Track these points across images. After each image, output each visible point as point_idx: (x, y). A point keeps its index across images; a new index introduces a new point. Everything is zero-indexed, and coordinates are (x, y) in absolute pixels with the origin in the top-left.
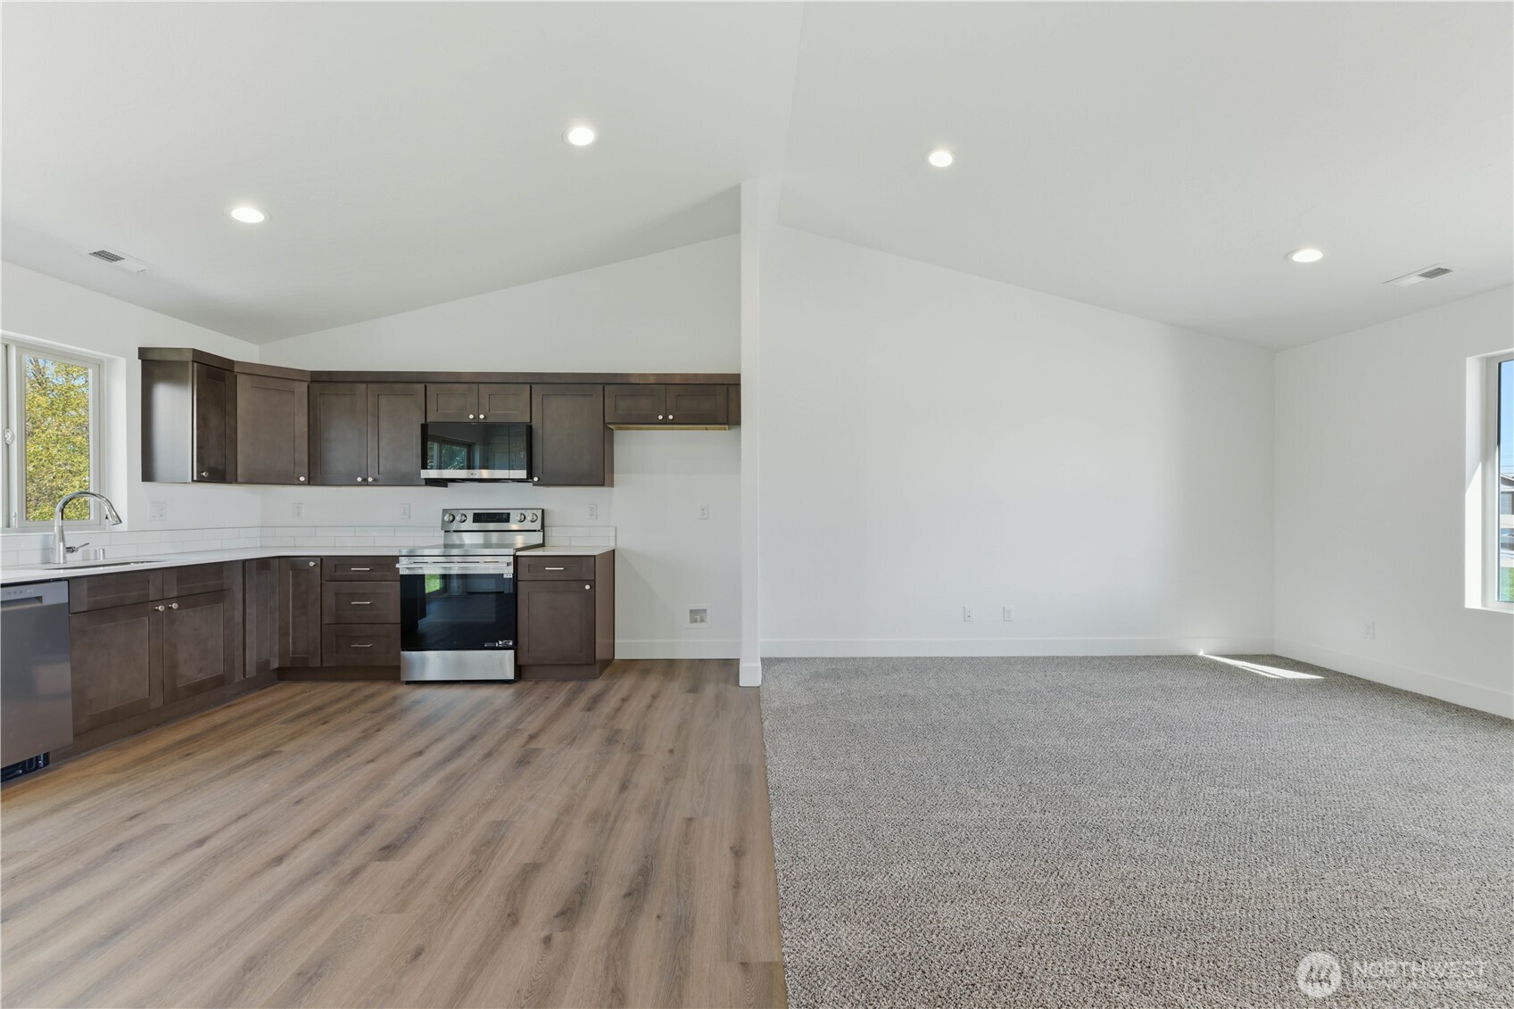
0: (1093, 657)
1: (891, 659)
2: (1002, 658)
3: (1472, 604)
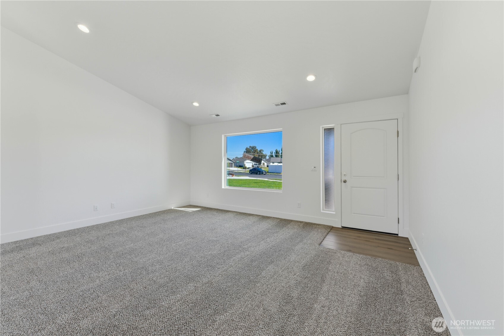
0: (144, 215)
1: (55, 234)
2: (111, 222)
3: (223, 187)
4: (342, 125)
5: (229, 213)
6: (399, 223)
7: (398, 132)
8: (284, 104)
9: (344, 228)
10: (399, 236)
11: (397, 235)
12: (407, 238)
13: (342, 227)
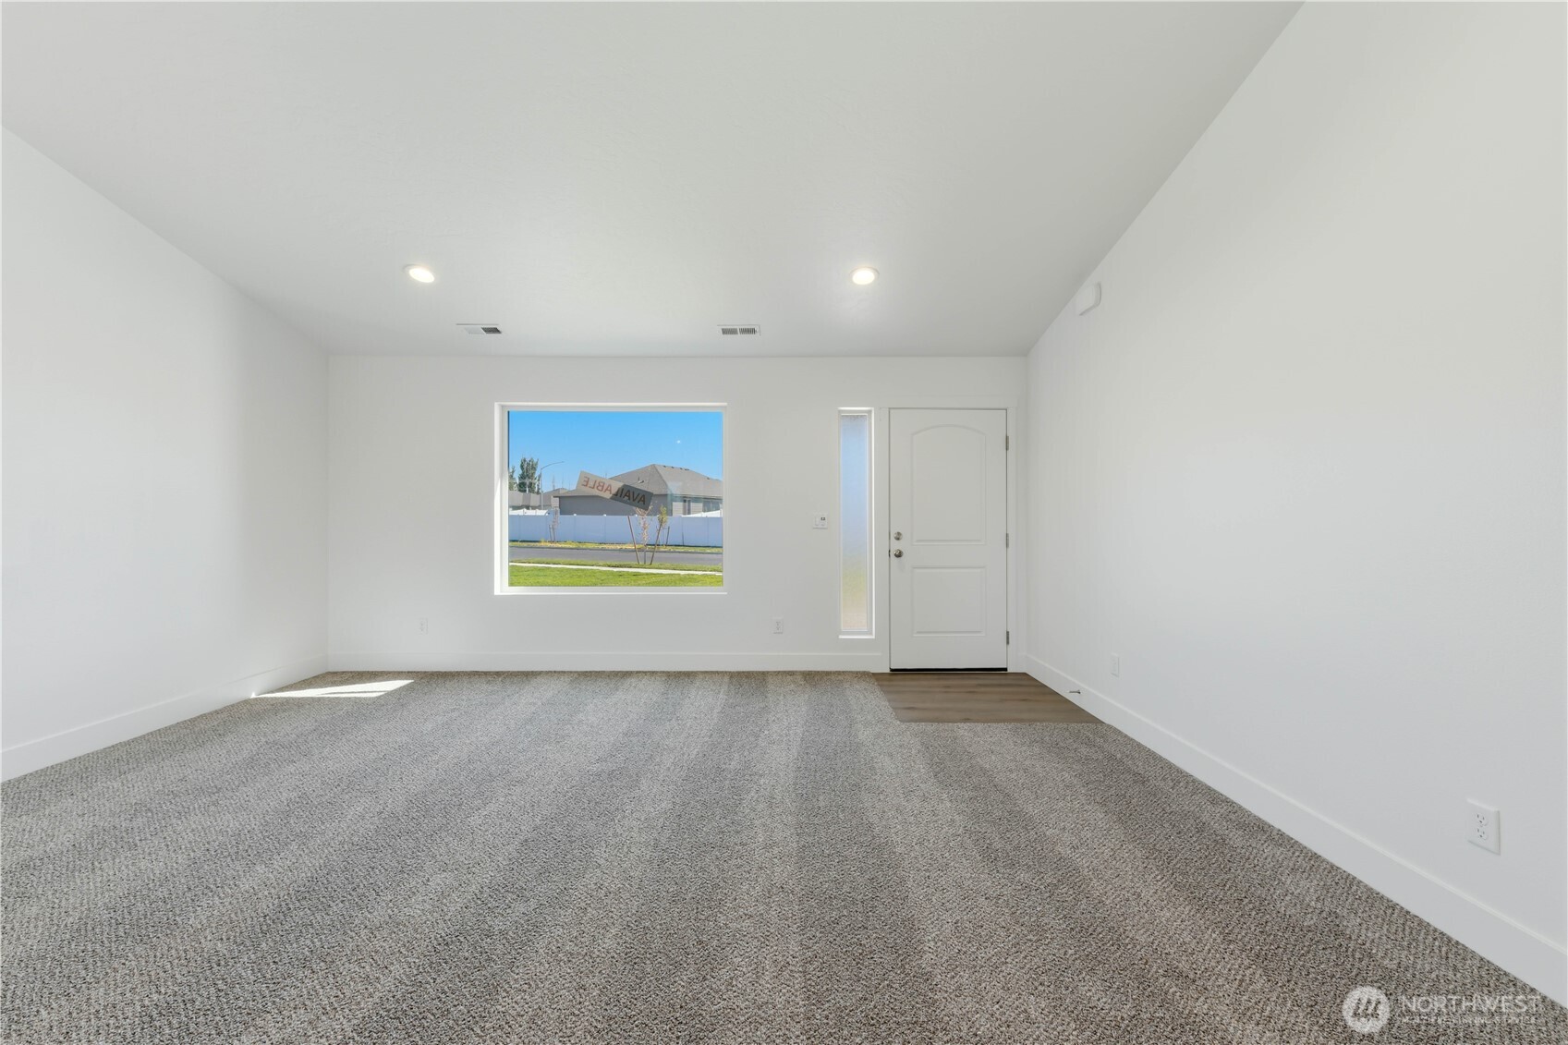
3: (497, 592)
4: (892, 411)
5: (538, 677)
6: (1008, 643)
7: (1007, 438)
8: (752, 331)
9: (894, 671)
10: (1009, 671)
11: (1006, 669)
12: (1025, 674)
13: (892, 670)
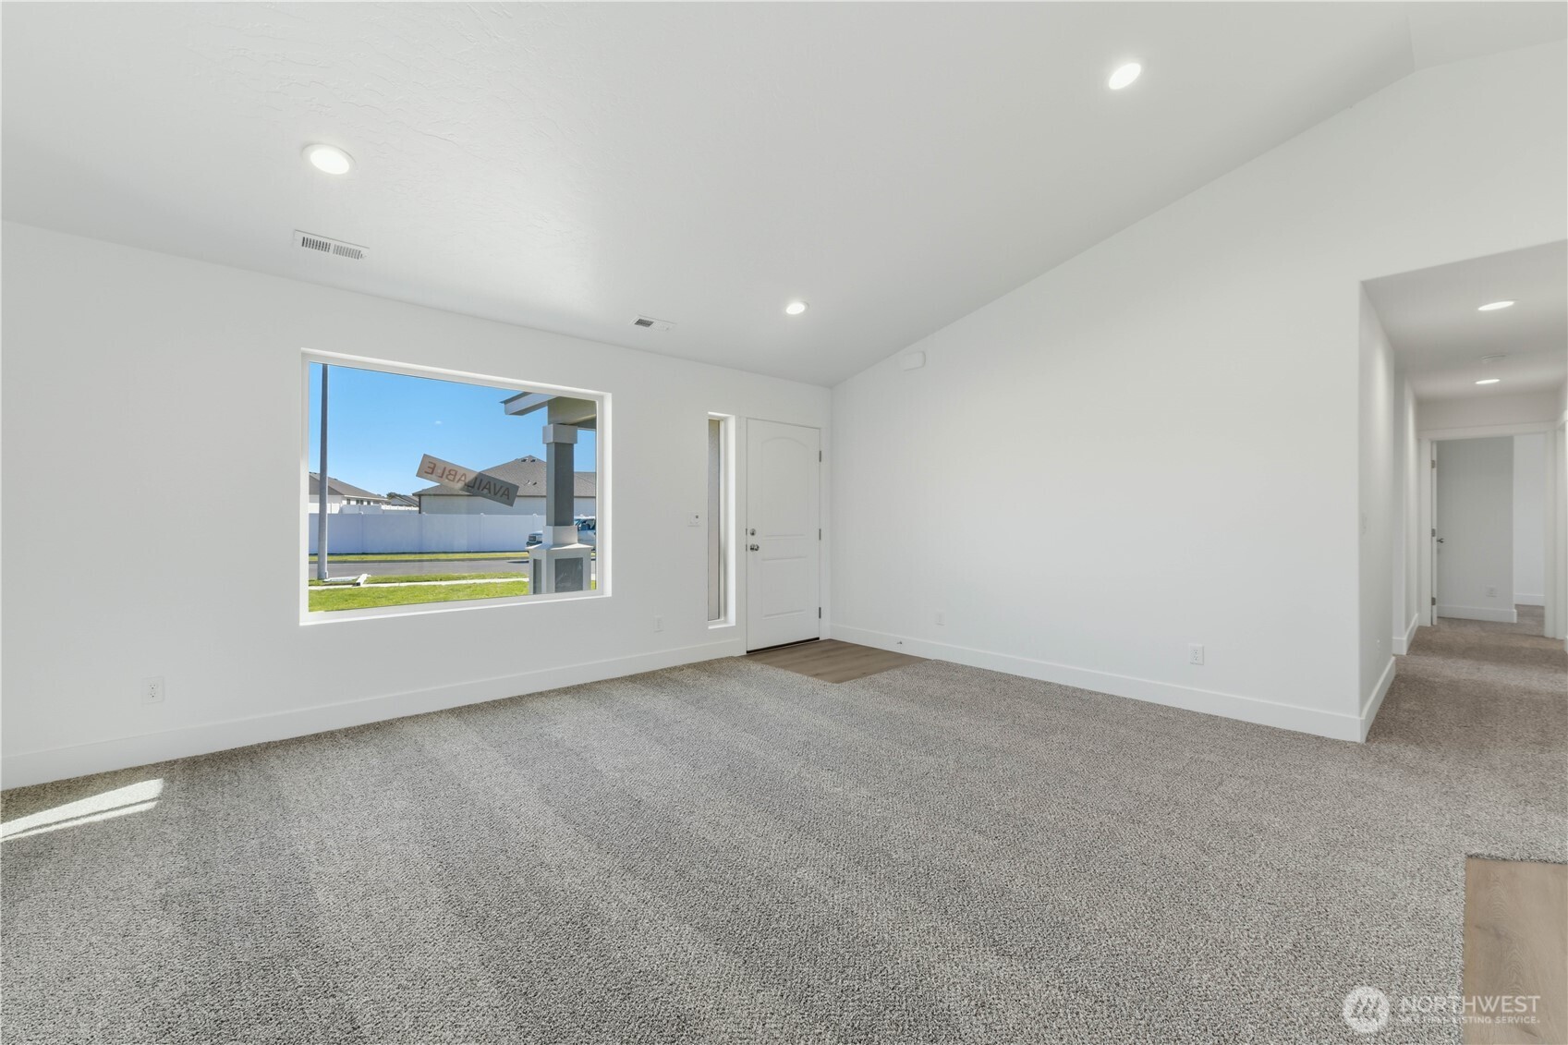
3: (303, 620)
4: (748, 421)
6: (820, 615)
7: (820, 452)
9: (750, 652)
10: (821, 639)
11: (818, 639)
12: (830, 640)
13: (748, 652)
